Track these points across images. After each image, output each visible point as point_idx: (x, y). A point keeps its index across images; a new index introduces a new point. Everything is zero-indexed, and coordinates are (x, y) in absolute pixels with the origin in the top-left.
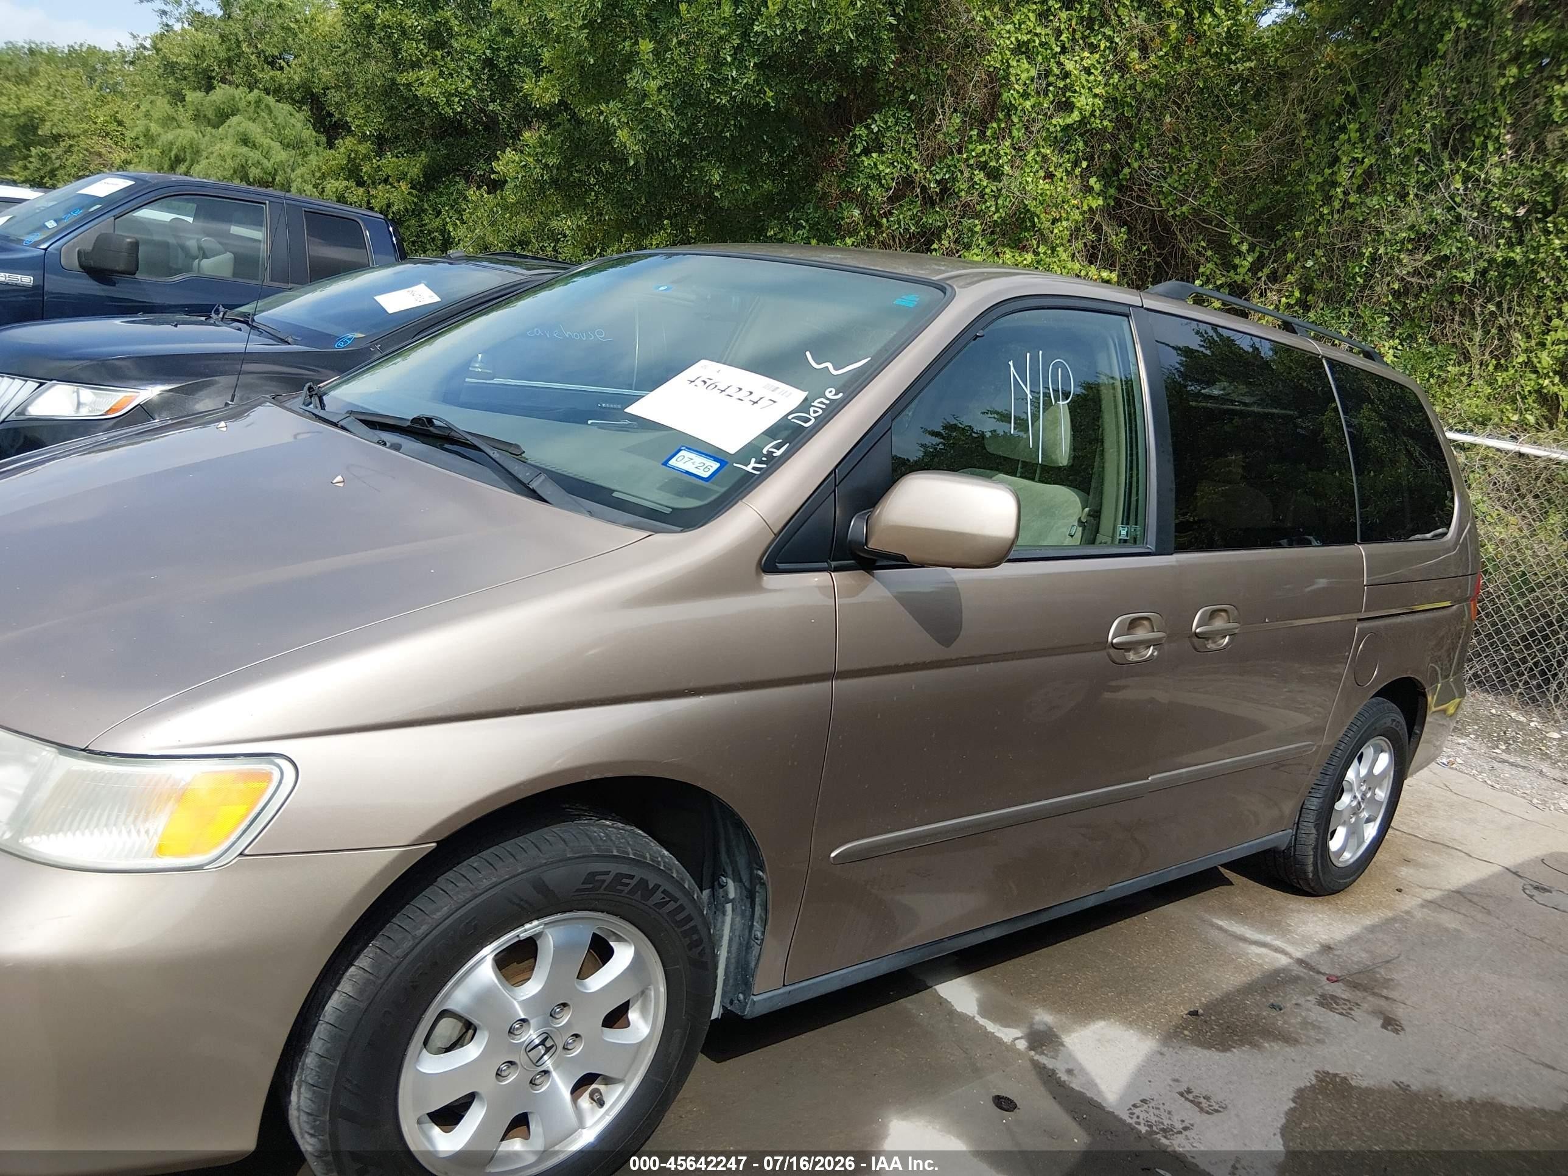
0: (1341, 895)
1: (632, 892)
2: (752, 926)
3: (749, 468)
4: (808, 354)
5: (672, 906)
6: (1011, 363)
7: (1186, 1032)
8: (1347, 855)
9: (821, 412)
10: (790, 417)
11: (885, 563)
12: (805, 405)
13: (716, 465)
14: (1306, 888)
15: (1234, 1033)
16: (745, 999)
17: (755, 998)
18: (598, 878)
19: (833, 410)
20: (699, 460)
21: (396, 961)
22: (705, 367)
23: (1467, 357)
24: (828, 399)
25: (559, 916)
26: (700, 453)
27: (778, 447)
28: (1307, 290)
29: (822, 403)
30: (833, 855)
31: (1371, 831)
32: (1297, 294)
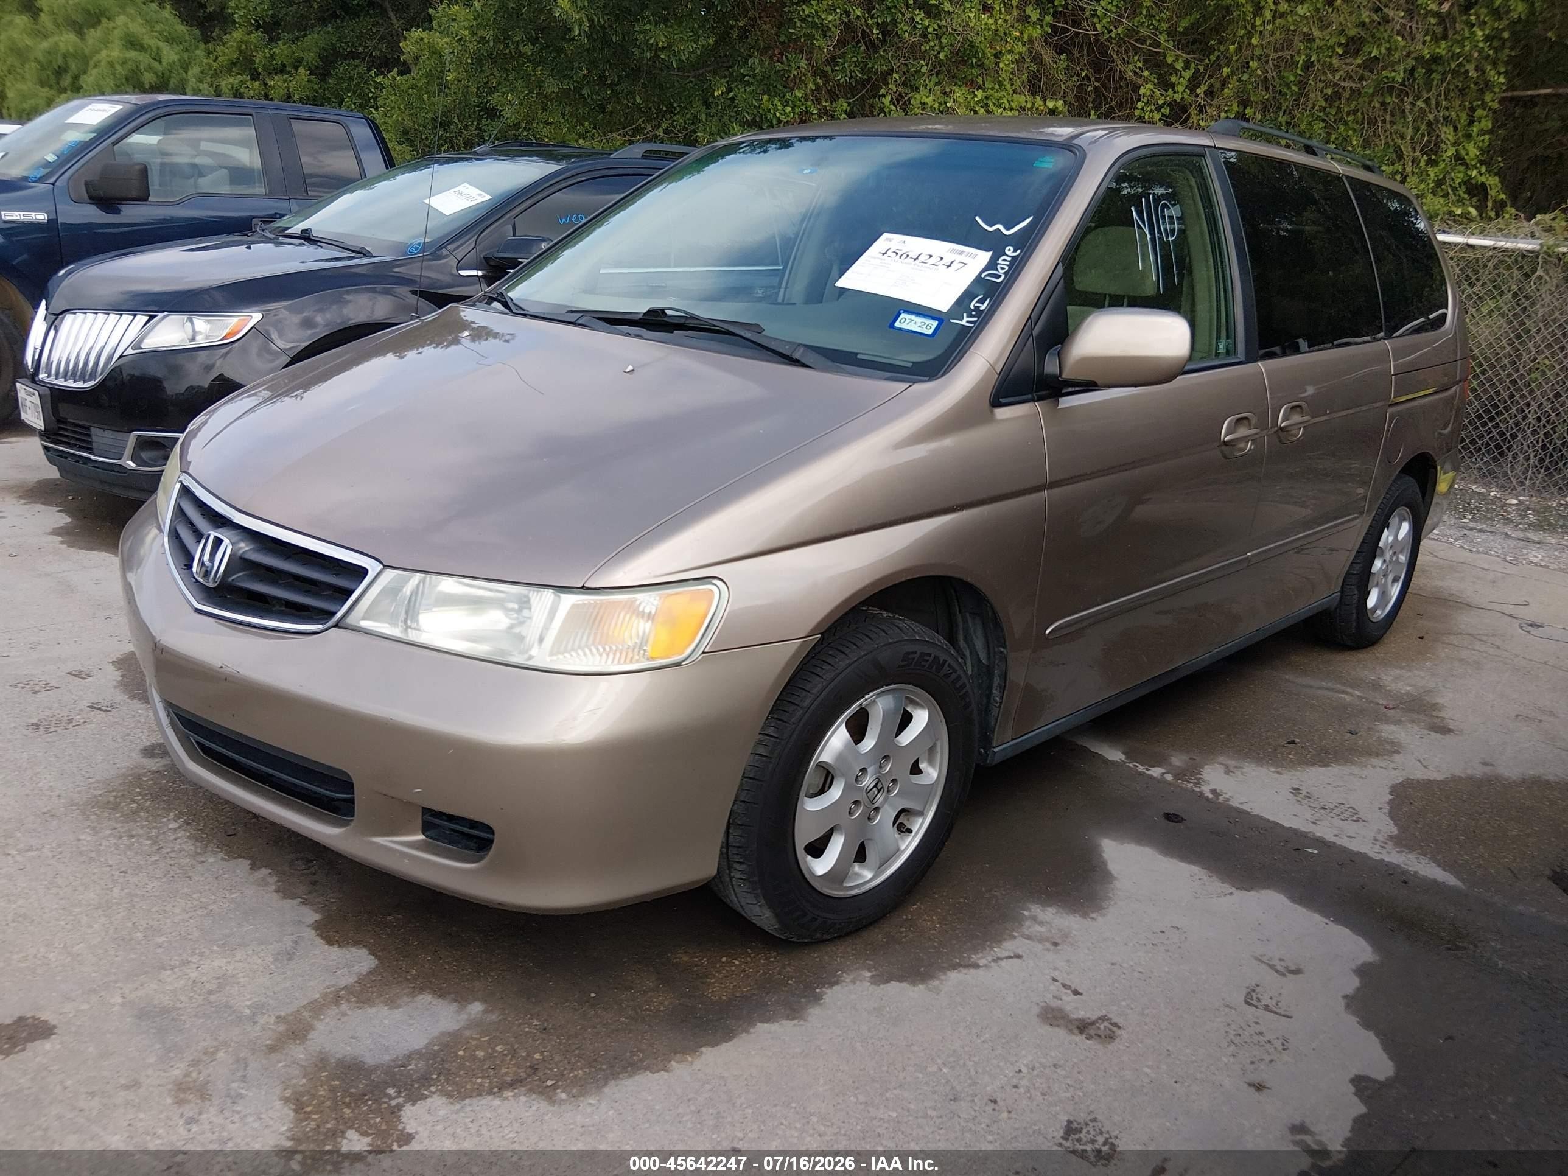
0: (1376, 647)
1: (931, 667)
2: (991, 693)
3: (964, 323)
4: (977, 218)
5: (954, 676)
6: (1133, 209)
7: (1291, 756)
8: (1379, 612)
9: (1007, 268)
10: (983, 276)
11: (1070, 389)
12: (992, 265)
13: (935, 323)
14: (1349, 643)
15: (1327, 753)
16: (986, 752)
17: (995, 750)
18: (911, 656)
19: (1017, 267)
20: (919, 320)
21: (793, 726)
22: (890, 240)
23: (1400, 157)
24: (1009, 256)
25: (885, 688)
26: (918, 314)
27: (982, 301)
28: (1244, 103)
29: (1005, 260)
30: (1048, 632)
31: (1395, 590)
32: (1235, 108)
